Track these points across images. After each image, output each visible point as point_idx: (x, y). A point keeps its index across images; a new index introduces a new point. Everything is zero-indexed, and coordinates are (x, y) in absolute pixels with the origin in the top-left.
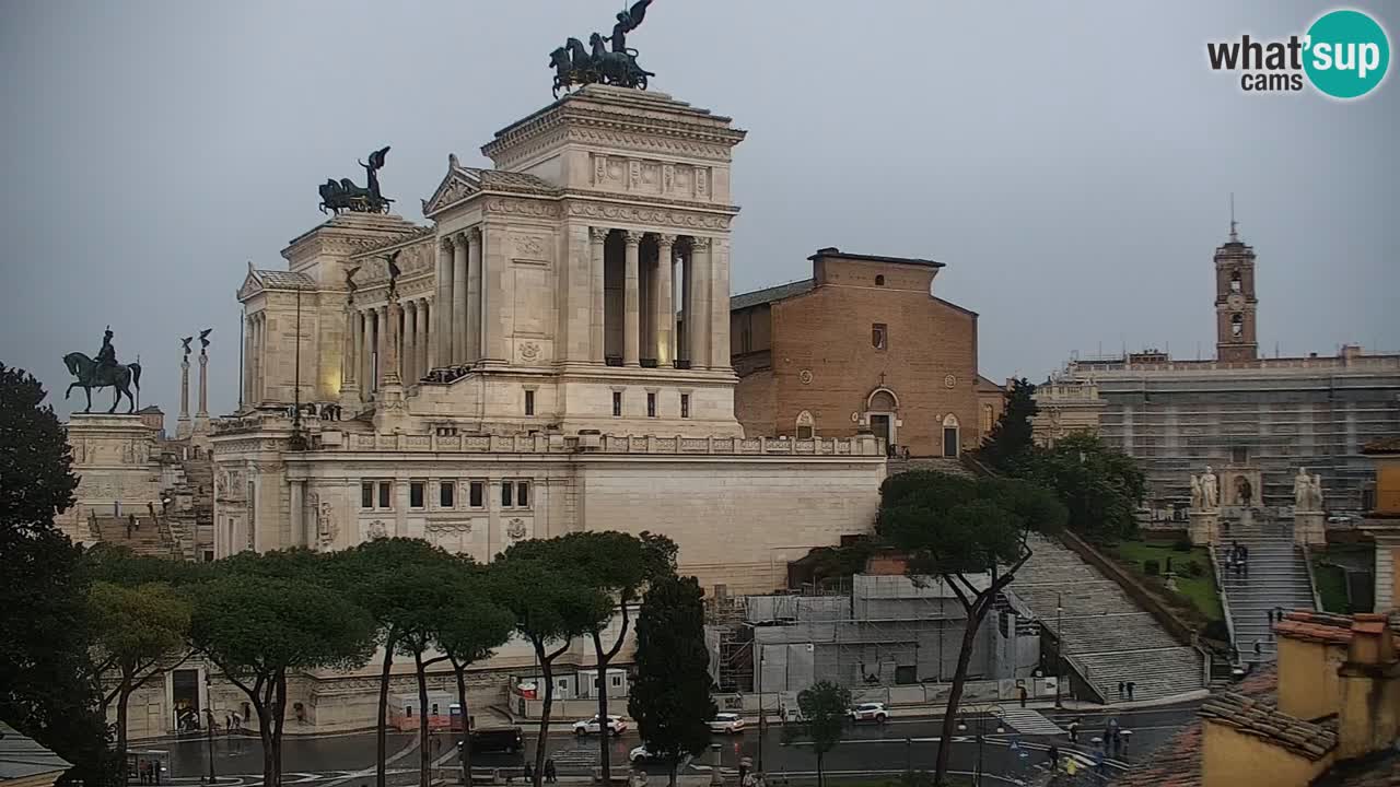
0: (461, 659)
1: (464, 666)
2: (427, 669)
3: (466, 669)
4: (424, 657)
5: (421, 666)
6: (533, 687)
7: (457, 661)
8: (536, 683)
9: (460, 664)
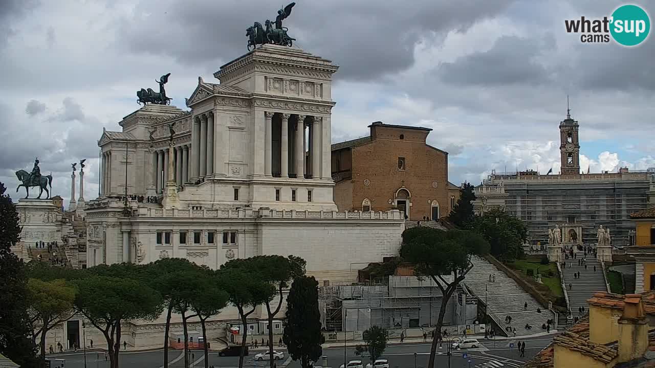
0: (204, 315)
1: (205, 319)
2: (188, 320)
3: (206, 320)
4: (187, 314)
5: (184, 319)
6: (238, 329)
7: (202, 316)
8: (239, 327)
9: (203, 317)
